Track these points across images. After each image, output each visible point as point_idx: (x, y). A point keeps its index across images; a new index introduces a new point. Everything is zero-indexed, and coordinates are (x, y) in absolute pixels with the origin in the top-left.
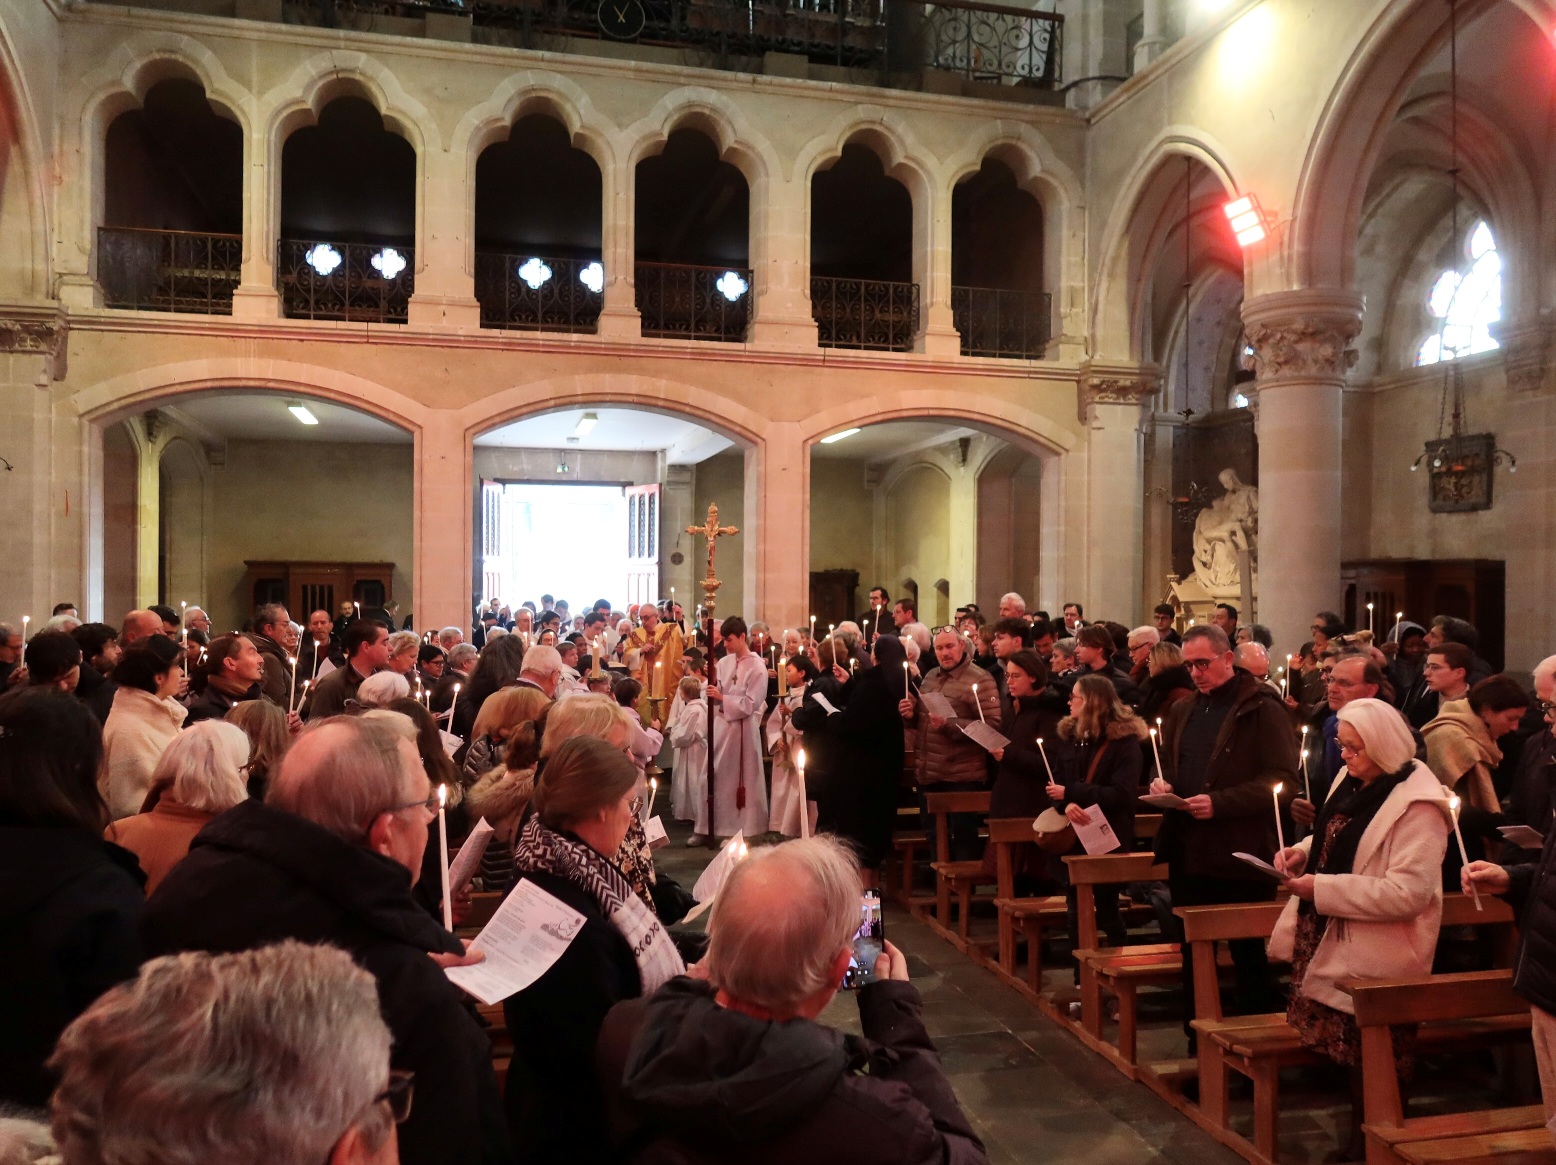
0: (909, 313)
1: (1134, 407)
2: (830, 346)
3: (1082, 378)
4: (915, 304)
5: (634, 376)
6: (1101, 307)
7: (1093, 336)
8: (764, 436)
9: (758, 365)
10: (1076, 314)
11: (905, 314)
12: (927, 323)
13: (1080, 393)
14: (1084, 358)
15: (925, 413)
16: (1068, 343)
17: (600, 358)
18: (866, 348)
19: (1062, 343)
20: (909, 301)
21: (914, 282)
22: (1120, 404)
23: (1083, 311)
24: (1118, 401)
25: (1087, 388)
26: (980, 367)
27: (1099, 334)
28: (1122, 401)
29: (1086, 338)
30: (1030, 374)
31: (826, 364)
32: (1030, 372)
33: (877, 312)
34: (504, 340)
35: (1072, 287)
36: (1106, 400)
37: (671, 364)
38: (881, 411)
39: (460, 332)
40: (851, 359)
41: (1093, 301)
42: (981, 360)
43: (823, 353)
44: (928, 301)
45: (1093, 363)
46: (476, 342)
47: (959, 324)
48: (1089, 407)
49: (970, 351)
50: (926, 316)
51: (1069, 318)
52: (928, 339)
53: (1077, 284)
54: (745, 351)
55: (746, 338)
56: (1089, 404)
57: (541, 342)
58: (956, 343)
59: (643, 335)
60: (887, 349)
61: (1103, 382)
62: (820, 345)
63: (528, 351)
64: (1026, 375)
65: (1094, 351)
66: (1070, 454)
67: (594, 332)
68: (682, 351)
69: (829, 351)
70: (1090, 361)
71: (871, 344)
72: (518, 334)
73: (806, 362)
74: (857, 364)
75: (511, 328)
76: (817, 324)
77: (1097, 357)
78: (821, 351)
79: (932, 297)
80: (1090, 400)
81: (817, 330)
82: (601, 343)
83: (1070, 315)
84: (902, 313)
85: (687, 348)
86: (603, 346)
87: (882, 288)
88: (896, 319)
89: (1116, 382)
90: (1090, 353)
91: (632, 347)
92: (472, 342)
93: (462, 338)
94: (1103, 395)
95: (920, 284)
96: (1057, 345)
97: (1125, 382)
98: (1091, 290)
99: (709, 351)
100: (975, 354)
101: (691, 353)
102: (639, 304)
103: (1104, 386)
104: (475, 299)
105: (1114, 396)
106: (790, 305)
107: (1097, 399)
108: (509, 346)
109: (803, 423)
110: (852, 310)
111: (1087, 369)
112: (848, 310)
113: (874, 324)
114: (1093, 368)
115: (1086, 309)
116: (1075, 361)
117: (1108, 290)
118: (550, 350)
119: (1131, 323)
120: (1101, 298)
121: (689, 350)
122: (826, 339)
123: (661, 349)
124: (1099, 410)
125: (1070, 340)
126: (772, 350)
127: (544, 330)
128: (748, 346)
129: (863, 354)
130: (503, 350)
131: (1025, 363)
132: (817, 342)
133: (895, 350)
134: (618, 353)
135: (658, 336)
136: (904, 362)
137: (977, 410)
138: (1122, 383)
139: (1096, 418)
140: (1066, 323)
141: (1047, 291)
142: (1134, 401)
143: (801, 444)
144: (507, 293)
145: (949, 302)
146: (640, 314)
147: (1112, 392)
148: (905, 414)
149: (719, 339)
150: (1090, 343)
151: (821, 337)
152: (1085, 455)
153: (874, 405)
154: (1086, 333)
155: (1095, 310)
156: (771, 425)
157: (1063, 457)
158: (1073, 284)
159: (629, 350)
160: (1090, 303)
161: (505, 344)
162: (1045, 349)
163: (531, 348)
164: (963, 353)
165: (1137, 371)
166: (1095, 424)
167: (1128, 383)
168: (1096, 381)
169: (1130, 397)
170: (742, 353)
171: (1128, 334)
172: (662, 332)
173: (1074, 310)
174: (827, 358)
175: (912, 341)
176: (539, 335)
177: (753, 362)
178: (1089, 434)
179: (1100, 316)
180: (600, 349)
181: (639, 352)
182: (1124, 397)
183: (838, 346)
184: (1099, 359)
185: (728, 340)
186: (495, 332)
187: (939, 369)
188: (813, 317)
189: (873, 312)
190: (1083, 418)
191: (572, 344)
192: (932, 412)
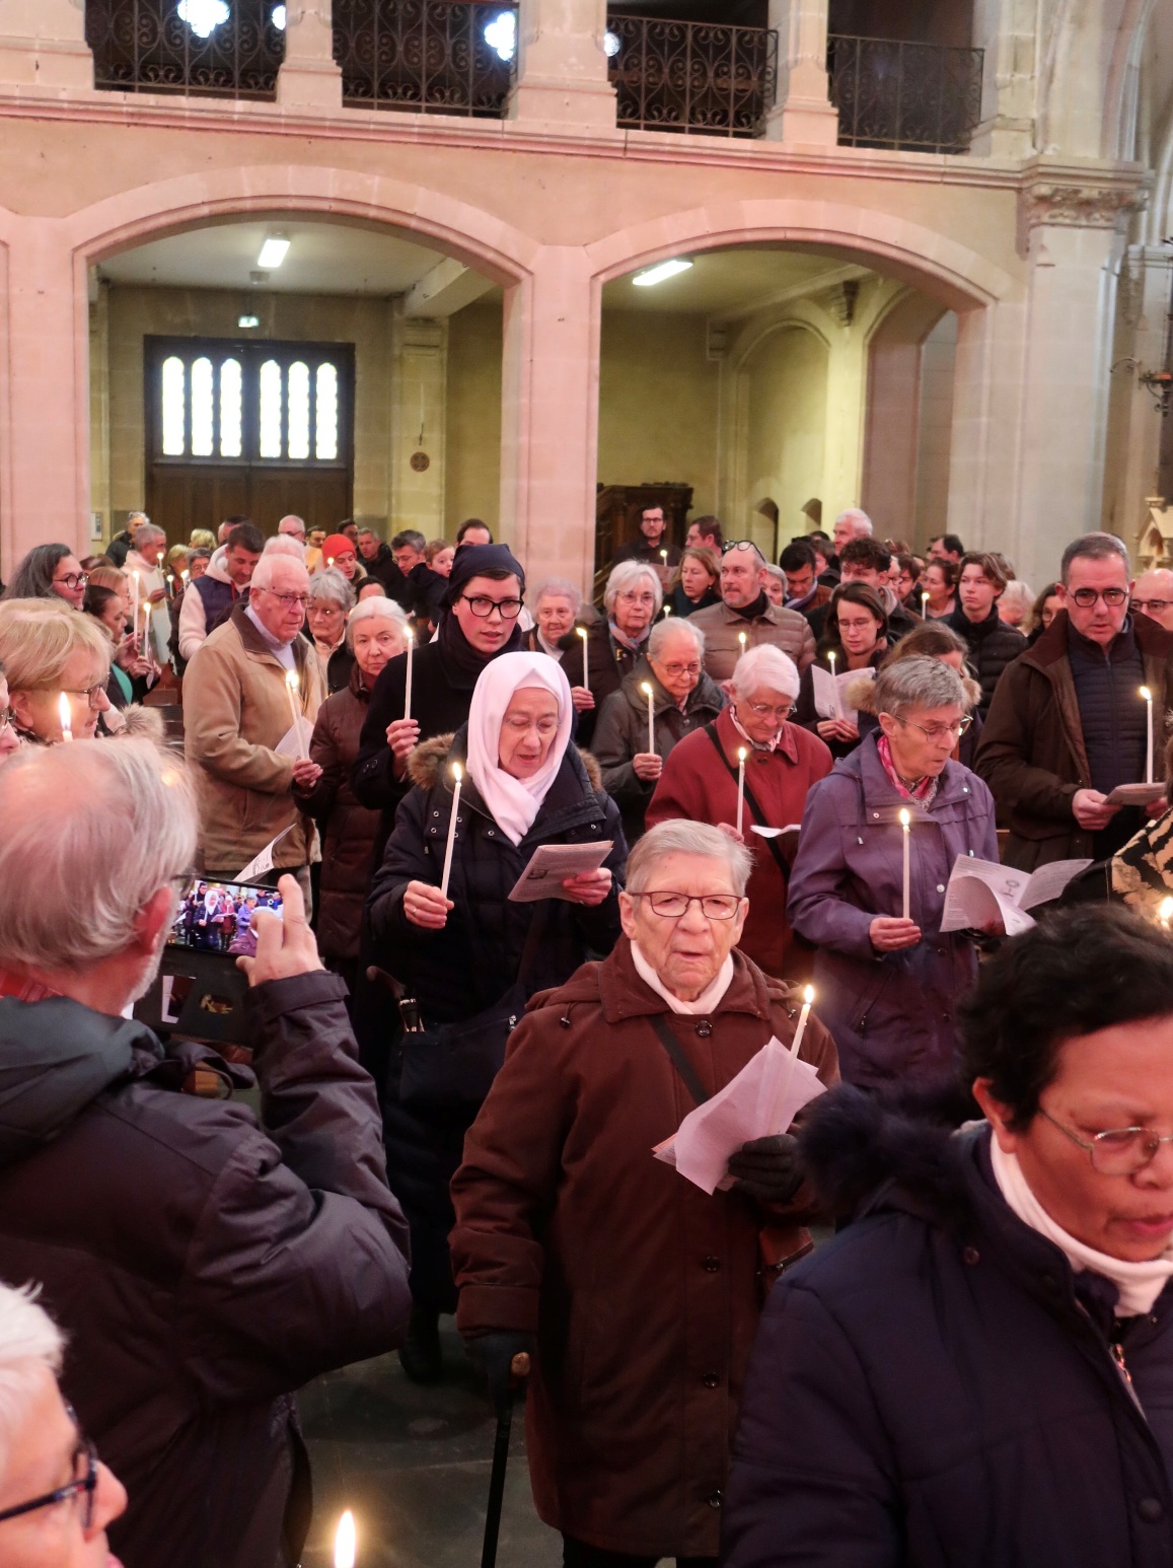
0: (762, 76)
1: (1103, 233)
2: (637, 127)
3: (1025, 185)
4: (771, 62)
5: (333, 170)
6: (1059, 70)
7: (1045, 118)
8: (530, 267)
9: (524, 155)
10: (1022, 82)
11: (755, 79)
12: (786, 93)
13: (1022, 208)
14: (1029, 152)
15: (780, 235)
16: (1005, 128)
17: (279, 139)
18: (693, 131)
19: (994, 127)
20: (763, 57)
21: (771, 26)
22: (1080, 227)
23: (1032, 78)
24: (1077, 222)
25: (1032, 201)
26: (867, 164)
27: (1056, 114)
28: (1084, 222)
29: (1033, 121)
30: (944, 177)
31: (629, 155)
32: (944, 174)
33: (711, 74)
34: (131, 110)
35: (1017, 38)
36: (1060, 220)
37: (389, 152)
38: (711, 231)
39: (63, 96)
40: (667, 148)
41: (1048, 62)
42: (869, 153)
43: (623, 137)
44: (791, 57)
45: (1043, 161)
46: (87, 111)
47: (837, 94)
48: (1033, 232)
49: (855, 138)
50: (787, 82)
51: (1009, 90)
52: (787, 117)
53: (1024, 34)
54: (502, 132)
55: (507, 112)
56: (1034, 226)
57: (187, 114)
58: (832, 125)
59: (346, 104)
60: (725, 134)
61: (1056, 191)
62: (620, 125)
63: (168, 127)
64: (938, 179)
65: (1046, 142)
66: (1001, 304)
67: (272, 99)
68: (404, 130)
69: (633, 134)
70: (1035, 158)
71: (700, 125)
72: (151, 99)
73: (597, 151)
74: (678, 157)
75: (143, 90)
76: (615, 91)
77: (1049, 152)
78: (622, 134)
79: (797, 52)
80: (1033, 221)
81: (614, 101)
82: (279, 116)
83: (1011, 84)
84: (749, 77)
85: (413, 126)
86: (283, 121)
87: (720, 36)
88: (741, 87)
89: (1077, 192)
90: (1039, 144)
91: (328, 124)
92: (81, 113)
93: (66, 105)
94: (1056, 211)
95: (779, 29)
96: (988, 132)
97: (1089, 191)
98: (1046, 43)
99: (447, 132)
100: (861, 144)
101: (420, 134)
102: (340, 53)
103: (1058, 198)
104: (85, 44)
105: (1073, 213)
106: (573, 60)
107: (1046, 218)
108: (138, 119)
109: (592, 248)
110: (672, 72)
111: (1034, 171)
112: (666, 70)
113: (705, 96)
114: (1041, 170)
115: (1037, 73)
116: (1016, 158)
117: (1072, 45)
118: (201, 126)
119: (1107, 96)
120: (1060, 57)
121: (416, 130)
122: (632, 115)
123: (372, 127)
124: (1049, 237)
125: (1009, 124)
126: (545, 131)
127: (194, 93)
128: (507, 124)
129: (686, 140)
130: (129, 124)
131: (937, 159)
132: (614, 119)
133: (737, 135)
134: (307, 132)
135: (369, 106)
136: (749, 155)
137: (859, 233)
138: (1085, 194)
139: (1043, 248)
140: (1004, 96)
141: (978, 45)
142: (1102, 223)
143: (588, 280)
144: (136, 35)
145: (823, 59)
146: (340, 70)
147: (1069, 208)
148: (749, 237)
149: (462, 113)
150: (1038, 130)
151: (621, 115)
152: (1024, 307)
153: (703, 222)
154: (1035, 114)
155: (1050, 77)
156: (542, 251)
157: (990, 309)
158: (1017, 33)
159: (324, 128)
160: (1044, 65)
161: (132, 115)
162: (970, 139)
163: (173, 122)
164: (842, 142)
165: (1110, 175)
166: (1042, 258)
167: (1094, 194)
168: (1044, 190)
169: (1097, 215)
170: (499, 136)
171: (1099, 115)
172: (376, 101)
173: (1018, 76)
174: (629, 146)
175: (765, 121)
176: (184, 101)
177: (514, 151)
178: (1032, 273)
179: (1056, 85)
180: (279, 125)
181: (341, 132)
182: (1088, 216)
183: (649, 128)
184: (1052, 154)
185: (478, 114)
186: (117, 96)
187: (803, 167)
188: (610, 80)
189: (704, 74)
190: (1023, 248)
191: (236, 117)
192: (791, 235)
